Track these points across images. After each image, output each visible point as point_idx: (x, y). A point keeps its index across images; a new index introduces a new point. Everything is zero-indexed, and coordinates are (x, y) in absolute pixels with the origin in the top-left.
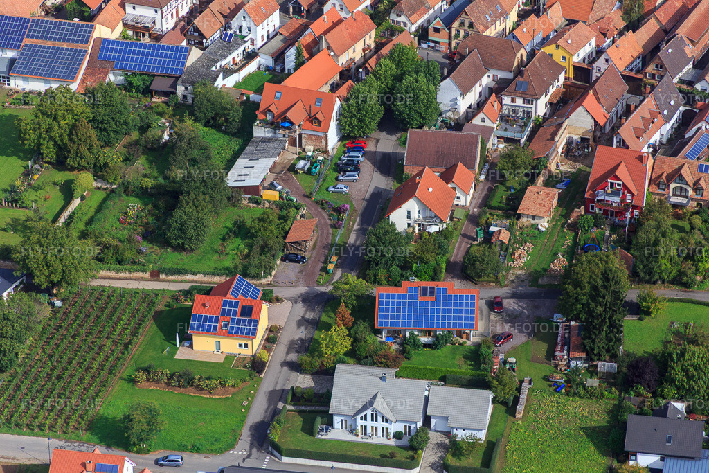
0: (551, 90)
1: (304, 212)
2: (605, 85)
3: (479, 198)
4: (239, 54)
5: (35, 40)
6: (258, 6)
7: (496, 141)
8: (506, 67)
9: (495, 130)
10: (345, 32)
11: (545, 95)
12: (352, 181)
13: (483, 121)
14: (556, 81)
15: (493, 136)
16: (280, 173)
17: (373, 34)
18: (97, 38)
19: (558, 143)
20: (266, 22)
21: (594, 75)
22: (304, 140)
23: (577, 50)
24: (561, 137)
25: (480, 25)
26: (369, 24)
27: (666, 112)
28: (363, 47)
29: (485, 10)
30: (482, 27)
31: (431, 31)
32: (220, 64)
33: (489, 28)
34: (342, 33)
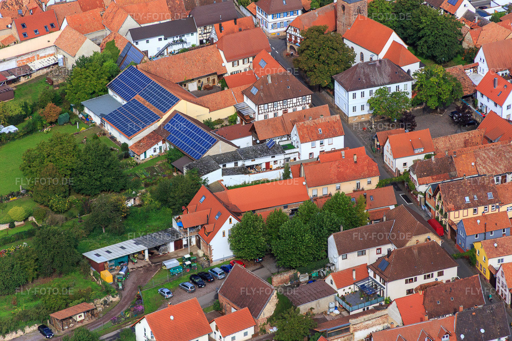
0: (421, 280)
1: (114, 300)
2: (446, 291)
4: (278, 162)
5: (141, 98)
6: (316, 127)
7: (333, 305)
8: (400, 244)
9: (336, 294)
10: (333, 169)
11: (406, 282)
12: (186, 291)
13: (332, 283)
14: (436, 273)
15: (333, 300)
16: (155, 263)
17: (375, 181)
18: (175, 111)
19: (355, 326)
20: (318, 143)
21: (497, 284)
22: (201, 244)
23: (497, 256)
24: (367, 323)
25: (450, 203)
26: (372, 171)
27: (462, 336)
28: (356, 189)
29: (469, 192)
30: (451, 206)
31: (428, 196)
32: (243, 163)
33: (461, 209)
34: (329, 169)
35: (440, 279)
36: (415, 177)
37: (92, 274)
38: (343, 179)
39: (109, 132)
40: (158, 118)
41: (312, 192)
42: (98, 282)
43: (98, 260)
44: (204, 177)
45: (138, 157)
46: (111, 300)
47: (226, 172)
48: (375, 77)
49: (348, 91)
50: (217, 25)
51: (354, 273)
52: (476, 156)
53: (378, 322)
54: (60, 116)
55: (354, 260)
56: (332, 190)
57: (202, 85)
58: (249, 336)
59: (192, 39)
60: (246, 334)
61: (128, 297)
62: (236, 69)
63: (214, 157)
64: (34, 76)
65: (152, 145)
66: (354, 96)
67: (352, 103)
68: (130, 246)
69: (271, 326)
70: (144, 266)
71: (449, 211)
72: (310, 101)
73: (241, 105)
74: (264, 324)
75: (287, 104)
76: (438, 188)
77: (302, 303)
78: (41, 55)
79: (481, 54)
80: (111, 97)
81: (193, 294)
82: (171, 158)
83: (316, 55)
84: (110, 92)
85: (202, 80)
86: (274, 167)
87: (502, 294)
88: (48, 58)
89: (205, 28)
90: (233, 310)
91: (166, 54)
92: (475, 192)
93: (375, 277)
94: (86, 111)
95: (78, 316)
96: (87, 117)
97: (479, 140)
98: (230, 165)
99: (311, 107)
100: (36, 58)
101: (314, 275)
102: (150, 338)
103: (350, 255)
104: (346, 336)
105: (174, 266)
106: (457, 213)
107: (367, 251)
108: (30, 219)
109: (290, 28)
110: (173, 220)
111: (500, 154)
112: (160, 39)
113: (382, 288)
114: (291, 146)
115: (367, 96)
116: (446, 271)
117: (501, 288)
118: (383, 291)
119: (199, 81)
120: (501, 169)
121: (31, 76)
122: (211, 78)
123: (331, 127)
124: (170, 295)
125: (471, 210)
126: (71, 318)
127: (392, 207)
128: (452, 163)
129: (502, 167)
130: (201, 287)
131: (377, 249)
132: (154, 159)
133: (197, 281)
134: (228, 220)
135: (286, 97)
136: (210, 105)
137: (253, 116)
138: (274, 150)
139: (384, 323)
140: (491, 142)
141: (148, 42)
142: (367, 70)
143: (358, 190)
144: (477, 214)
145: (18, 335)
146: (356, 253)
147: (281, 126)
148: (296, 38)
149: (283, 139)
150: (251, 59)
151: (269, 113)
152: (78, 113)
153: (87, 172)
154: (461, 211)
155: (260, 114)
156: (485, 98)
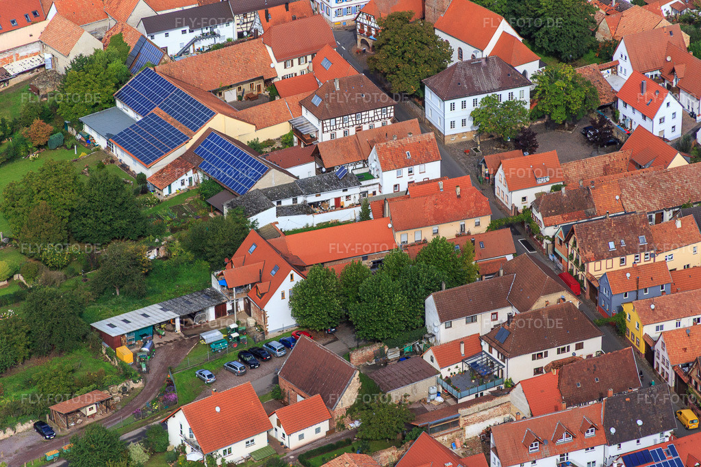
0: (553, 355)
1: (136, 386)
2: (588, 369)
3: (316, 446)
4: (352, 197)
5: (162, 112)
6: (403, 149)
7: (434, 390)
8: (523, 307)
9: (439, 376)
10: (429, 206)
11: (534, 358)
12: (234, 373)
13: (432, 361)
14: (573, 346)
15: (434, 383)
16: (189, 336)
17: (486, 221)
18: (210, 129)
19: (466, 419)
20: (405, 170)
21: (656, 359)
22: (252, 310)
23: (656, 321)
24: (482, 413)
25: (589, 251)
26: (481, 208)
27: (613, 430)
28: (459, 233)
29: (614, 236)
30: (590, 254)
31: (557, 242)
32: (305, 199)
33: (603, 259)
34: (423, 206)
35: (579, 353)
36: (539, 216)
37: (104, 352)
38: (441, 219)
39: (119, 158)
40: (186, 139)
41: (399, 238)
42: (113, 363)
43: (113, 333)
44: (252, 219)
45: (160, 192)
46: (131, 387)
47: (281, 212)
48: (481, 81)
49: (444, 101)
50: (262, 12)
51: (462, 346)
52: (621, 186)
53: (496, 413)
54: (52, 137)
55: (461, 329)
56: (427, 234)
57: (243, 93)
58: (323, 434)
59: (228, 31)
60: (318, 431)
61: (155, 382)
62: (290, 71)
63: (265, 192)
64: (12, 82)
65: (179, 176)
66: (453, 107)
67: (450, 116)
68: (155, 314)
69: (352, 420)
70: (175, 340)
71: (588, 261)
72: (392, 115)
73: (298, 120)
74: (343, 417)
75: (361, 119)
76: (573, 231)
77: (393, 388)
78: (21, 54)
79: (622, 49)
80: (120, 111)
81: (243, 377)
82: (206, 193)
83: (399, 52)
84: (119, 104)
85: (243, 87)
86: (347, 204)
87: (663, 374)
88: (31, 59)
89: (245, 16)
90: (300, 399)
91: (191, 51)
92: (622, 235)
93: (490, 351)
94: (86, 129)
95: (88, 408)
96: (88, 139)
97: (623, 165)
98: (287, 202)
99: (393, 122)
100: (14, 58)
101: (407, 349)
102: (188, 437)
103: (455, 323)
104: (454, 431)
105: (216, 340)
106: (598, 264)
107: (479, 316)
108: (16, 277)
109: (361, 15)
110: (212, 276)
111: (654, 184)
112: (184, 32)
113: (501, 367)
114: (368, 176)
115: (470, 107)
116: (587, 343)
117: (661, 365)
118: (502, 371)
119: (240, 89)
120: (655, 204)
121: (8, 84)
122: (256, 84)
123: (423, 149)
124: (212, 379)
125: (617, 260)
126: (78, 411)
127: (510, 257)
128: (588, 196)
129: (656, 201)
130: (254, 368)
131: (492, 314)
132: (182, 195)
133: (248, 359)
134: (289, 277)
135: (360, 108)
136: (256, 120)
137: (315, 135)
138: (346, 181)
139: (505, 414)
140: (640, 167)
141: (167, 35)
142: (469, 72)
143: (462, 234)
144: (626, 265)
145: (7, 436)
146: (464, 320)
147: (354, 149)
148: (369, 28)
149: (358, 166)
150: (309, 58)
151: (338, 132)
152: (74, 132)
153: (92, 213)
154: (604, 262)
155: (325, 133)
156: (629, 108)
